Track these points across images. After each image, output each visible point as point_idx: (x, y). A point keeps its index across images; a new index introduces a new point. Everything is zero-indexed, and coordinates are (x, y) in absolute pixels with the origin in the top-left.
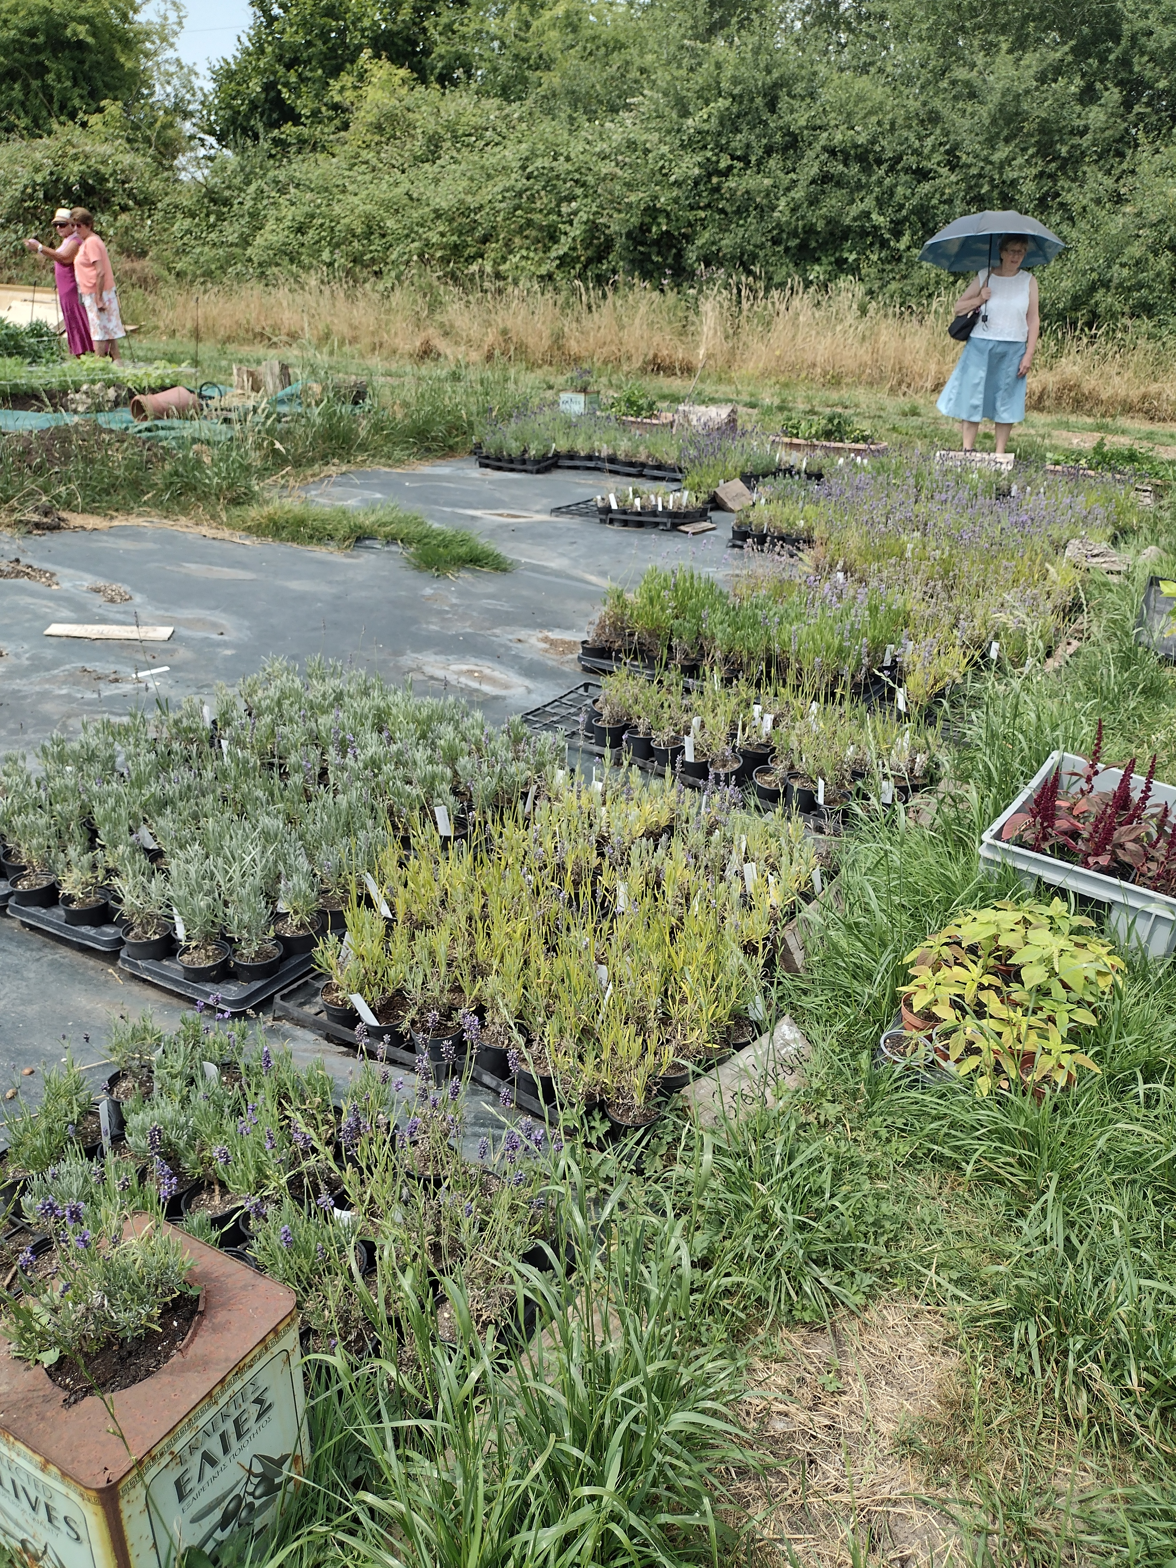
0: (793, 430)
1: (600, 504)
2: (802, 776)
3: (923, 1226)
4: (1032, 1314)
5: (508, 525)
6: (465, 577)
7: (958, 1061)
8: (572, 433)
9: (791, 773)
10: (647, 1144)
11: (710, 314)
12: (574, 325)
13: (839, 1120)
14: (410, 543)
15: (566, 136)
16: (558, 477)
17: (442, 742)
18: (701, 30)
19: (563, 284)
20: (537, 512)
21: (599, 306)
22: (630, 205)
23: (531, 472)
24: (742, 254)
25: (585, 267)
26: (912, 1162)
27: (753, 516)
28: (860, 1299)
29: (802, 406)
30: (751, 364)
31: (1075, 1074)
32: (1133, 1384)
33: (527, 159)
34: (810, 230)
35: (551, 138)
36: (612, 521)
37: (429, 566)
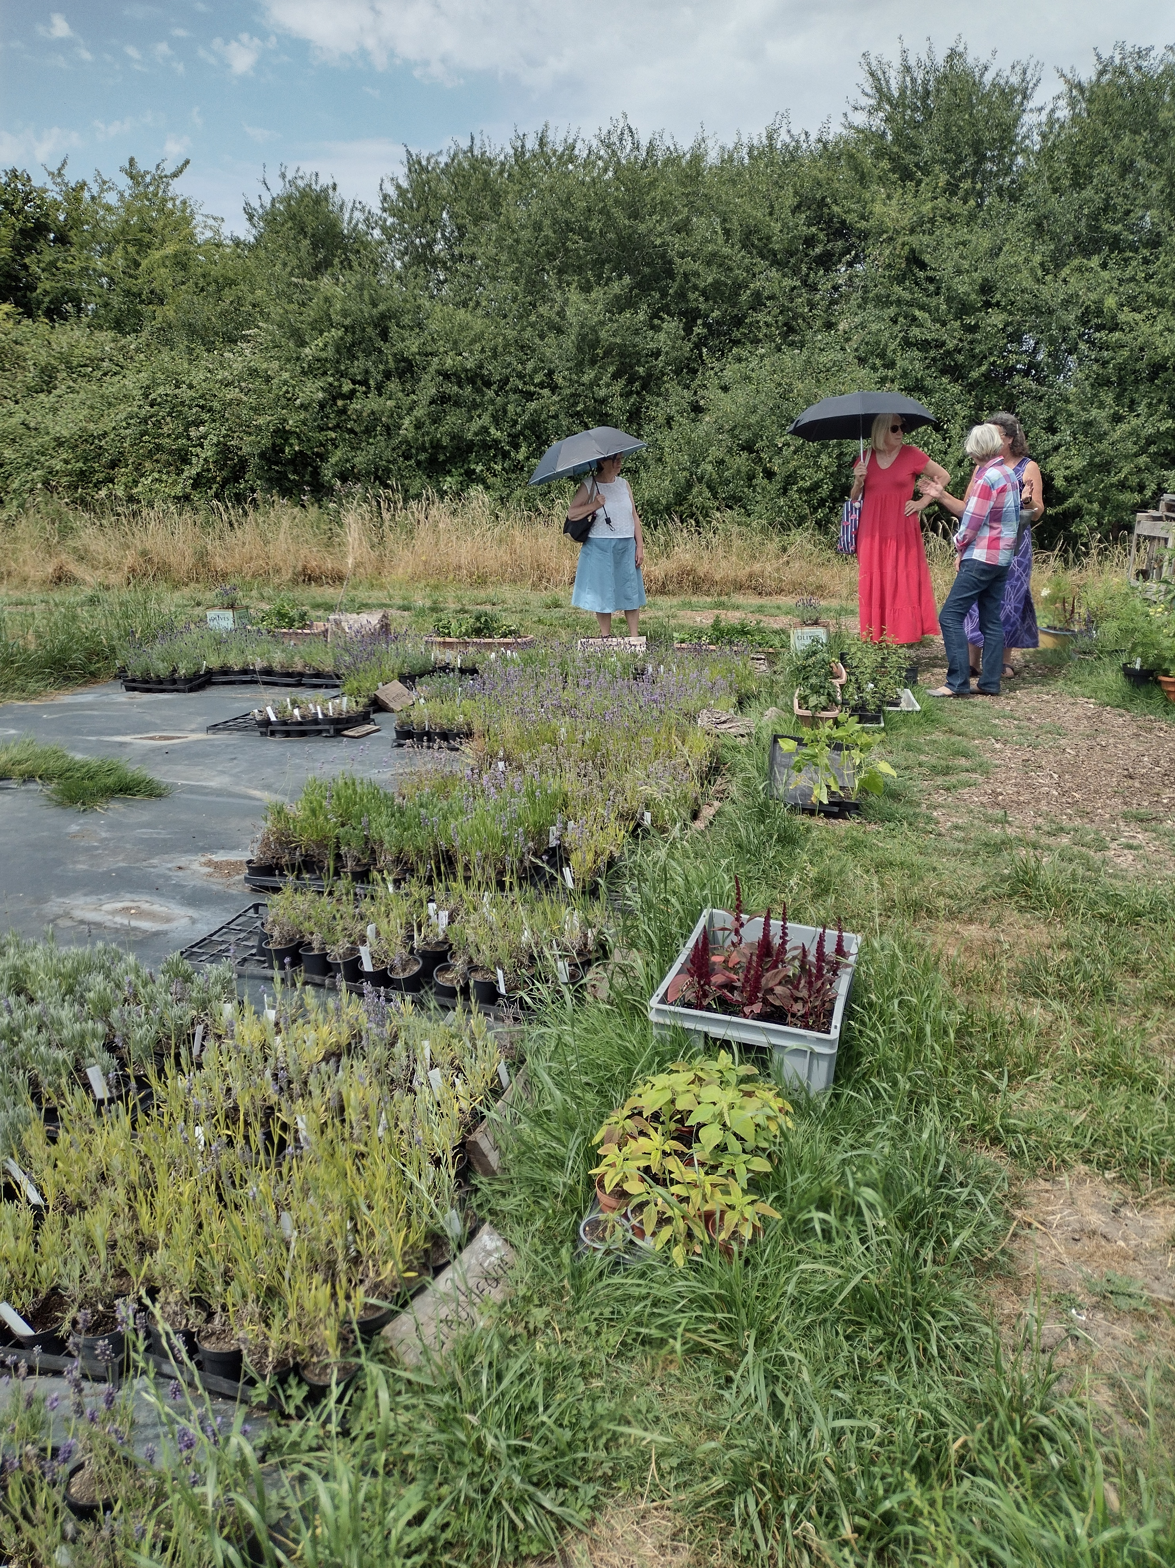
0: (443, 630)
1: (258, 718)
2: (482, 968)
3: (640, 1416)
4: (749, 1484)
5: (160, 748)
6: (116, 808)
7: (654, 1234)
8: (223, 649)
9: (473, 968)
10: (350, 1401)
11: (353, 526)
12: (217, 542)
13: (547, 1324)
14: (50, 779)
15: (186, 366)
16: (212, 694)
17: (91, 995)
18: (307, 268)
19: (201, 504)
20: (192, 731)
21: (240, 524)
22: (259, 428)
23: (183, 691)
24: (377, 469)
25: (223, 486)
26: (623, 1352)
27: (415, 715)
28: (585, 1514)
29: (453, 606)
30: (401, 570)
31: (758, 1224)
32: (847, 1532)
33: (148, 387)
34: (437, 446)
35: (170, 366)
36: (273, 733)
37: (73, 800)
